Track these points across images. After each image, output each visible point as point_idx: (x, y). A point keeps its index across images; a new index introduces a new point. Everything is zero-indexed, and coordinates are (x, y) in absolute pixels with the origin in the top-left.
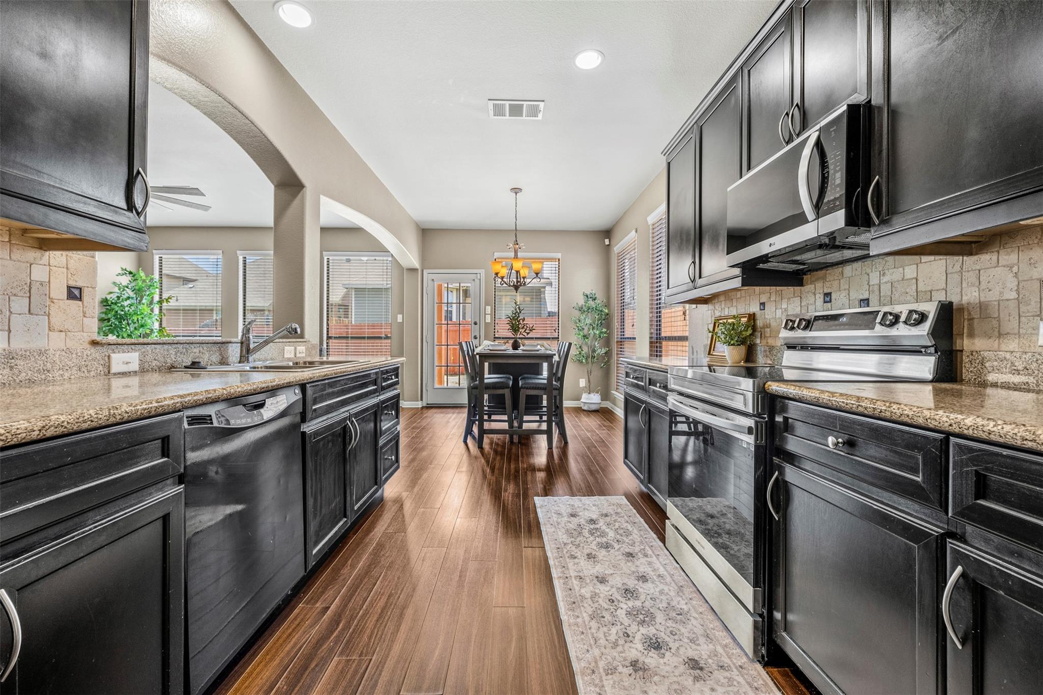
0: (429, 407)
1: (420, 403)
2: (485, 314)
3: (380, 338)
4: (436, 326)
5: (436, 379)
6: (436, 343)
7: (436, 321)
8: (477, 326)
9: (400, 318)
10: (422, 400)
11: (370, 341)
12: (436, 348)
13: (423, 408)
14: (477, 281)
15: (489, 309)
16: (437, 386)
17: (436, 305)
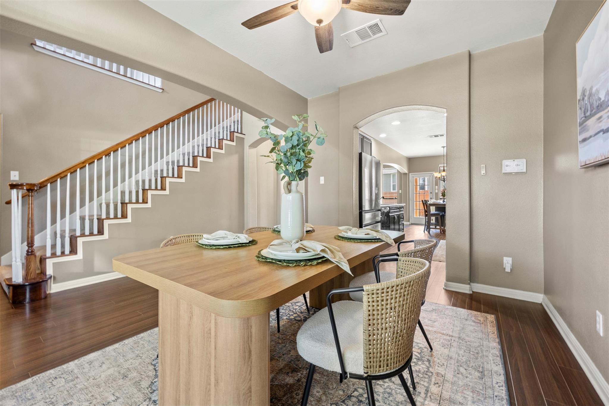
0: (412, 224)
1: (408, 222)
2: (435, 189)
3: (393, 199)
4: (415, 194)
5: (415, 214)
6: (415, 200)
7: (415, 192)
8: (432, 194)
9: (400, 191)
10: (409, 222)
11: (389, 200)
12: (415, 202)
13: (409, 224)
14: (431, 176)
15: (437, 187)
16: (415, 217)
17: (414, 186)
